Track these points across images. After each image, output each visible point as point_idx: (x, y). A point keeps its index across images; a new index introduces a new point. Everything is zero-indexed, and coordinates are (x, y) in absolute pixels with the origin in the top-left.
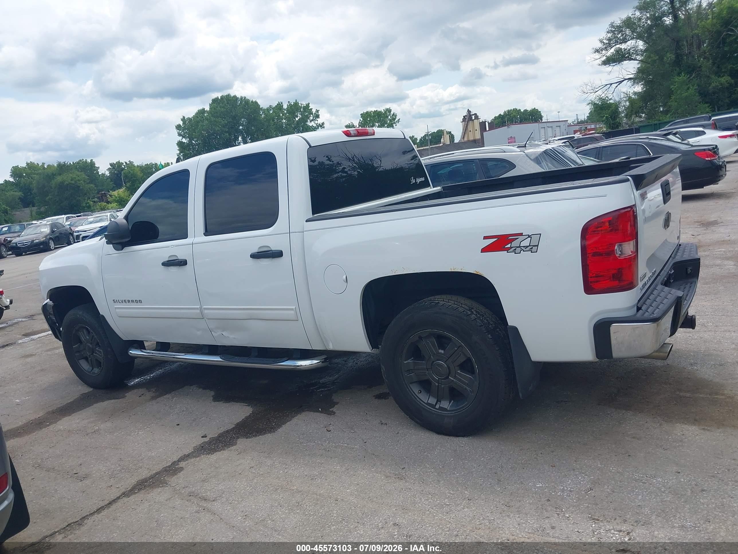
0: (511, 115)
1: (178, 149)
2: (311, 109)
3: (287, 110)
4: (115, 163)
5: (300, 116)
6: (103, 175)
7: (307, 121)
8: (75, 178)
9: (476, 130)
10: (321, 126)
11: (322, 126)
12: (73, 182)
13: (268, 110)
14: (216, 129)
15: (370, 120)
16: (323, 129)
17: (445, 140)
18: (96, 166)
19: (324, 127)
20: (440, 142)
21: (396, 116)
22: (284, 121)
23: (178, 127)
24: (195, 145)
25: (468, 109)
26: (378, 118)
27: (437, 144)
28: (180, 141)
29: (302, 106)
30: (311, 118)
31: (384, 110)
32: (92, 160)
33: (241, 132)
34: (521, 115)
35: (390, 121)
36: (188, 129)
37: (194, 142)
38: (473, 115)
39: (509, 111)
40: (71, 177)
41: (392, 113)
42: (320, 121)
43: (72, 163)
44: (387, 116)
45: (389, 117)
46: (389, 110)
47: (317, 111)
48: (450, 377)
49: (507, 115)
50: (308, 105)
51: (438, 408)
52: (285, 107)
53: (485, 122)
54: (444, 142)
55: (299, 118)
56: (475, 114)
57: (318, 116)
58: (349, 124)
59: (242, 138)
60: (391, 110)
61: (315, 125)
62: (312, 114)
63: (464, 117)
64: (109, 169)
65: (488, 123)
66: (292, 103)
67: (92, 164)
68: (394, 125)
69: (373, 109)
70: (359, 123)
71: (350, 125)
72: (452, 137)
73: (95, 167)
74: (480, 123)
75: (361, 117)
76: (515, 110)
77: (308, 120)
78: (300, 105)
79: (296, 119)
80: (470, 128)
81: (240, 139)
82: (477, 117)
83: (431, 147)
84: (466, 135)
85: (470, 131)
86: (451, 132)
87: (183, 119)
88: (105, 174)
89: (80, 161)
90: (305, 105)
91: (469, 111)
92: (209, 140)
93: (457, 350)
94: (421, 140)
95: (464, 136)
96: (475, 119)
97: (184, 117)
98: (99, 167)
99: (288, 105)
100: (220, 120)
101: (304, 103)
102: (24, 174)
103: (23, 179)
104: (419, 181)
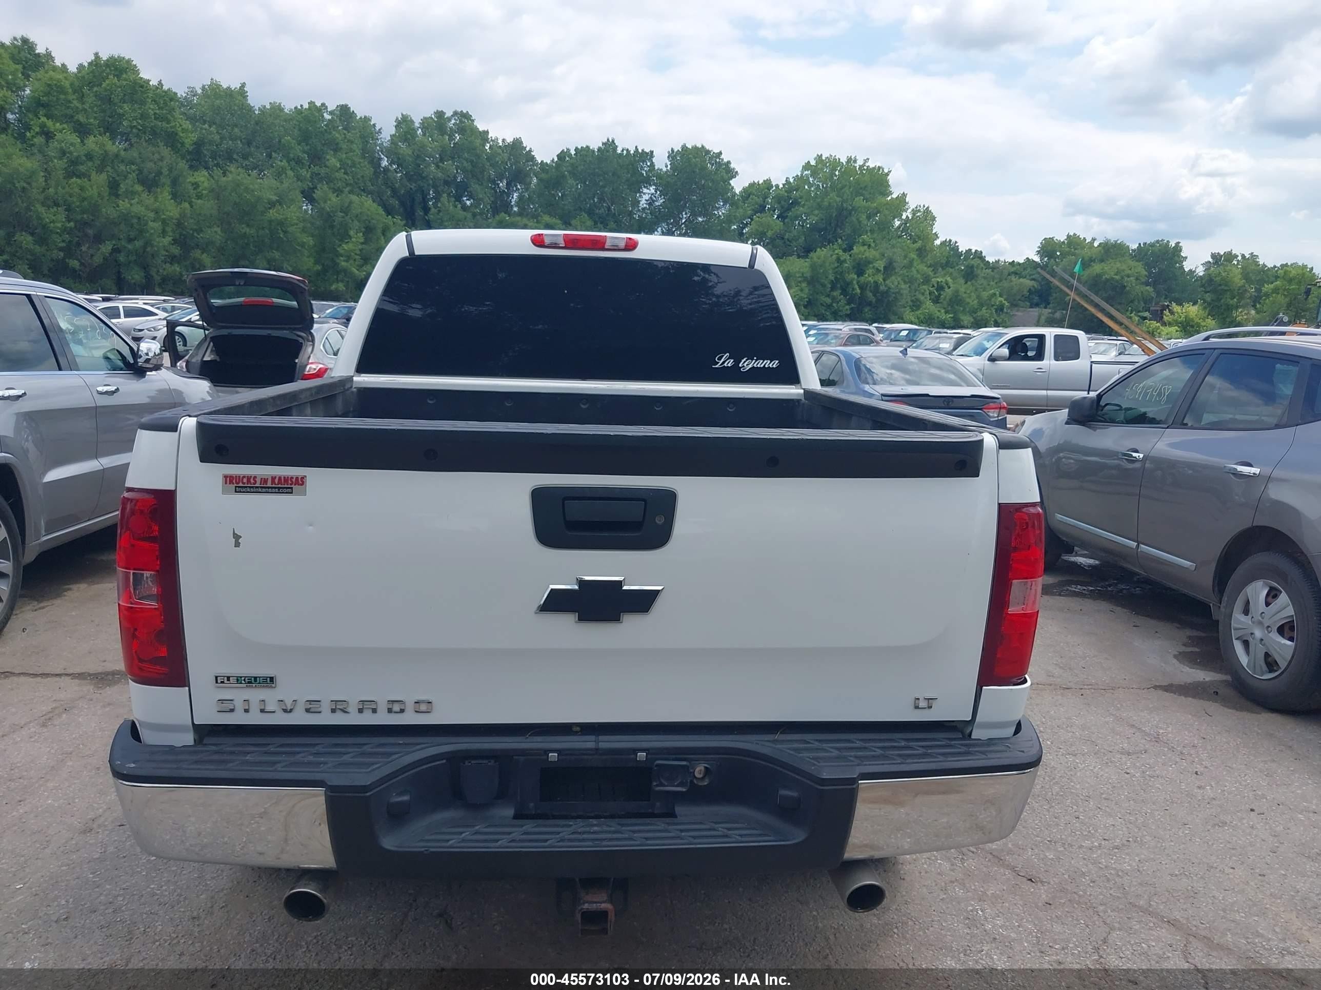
4: (1222, 253)
6: (1191, 272)
8: (1123, 270)
12: (1117, 277)
18: (1182, 254)
32: (1179, 243)
40: (1117, 268)
64: (1207, 263)
67: (1178, 249)
73: (1179, 256)
88: (1195, 272)
89: (1158, 242)
98: (1186, 258)
102: (1058, 253)
103: (1052, 260)
104: (750, 366)
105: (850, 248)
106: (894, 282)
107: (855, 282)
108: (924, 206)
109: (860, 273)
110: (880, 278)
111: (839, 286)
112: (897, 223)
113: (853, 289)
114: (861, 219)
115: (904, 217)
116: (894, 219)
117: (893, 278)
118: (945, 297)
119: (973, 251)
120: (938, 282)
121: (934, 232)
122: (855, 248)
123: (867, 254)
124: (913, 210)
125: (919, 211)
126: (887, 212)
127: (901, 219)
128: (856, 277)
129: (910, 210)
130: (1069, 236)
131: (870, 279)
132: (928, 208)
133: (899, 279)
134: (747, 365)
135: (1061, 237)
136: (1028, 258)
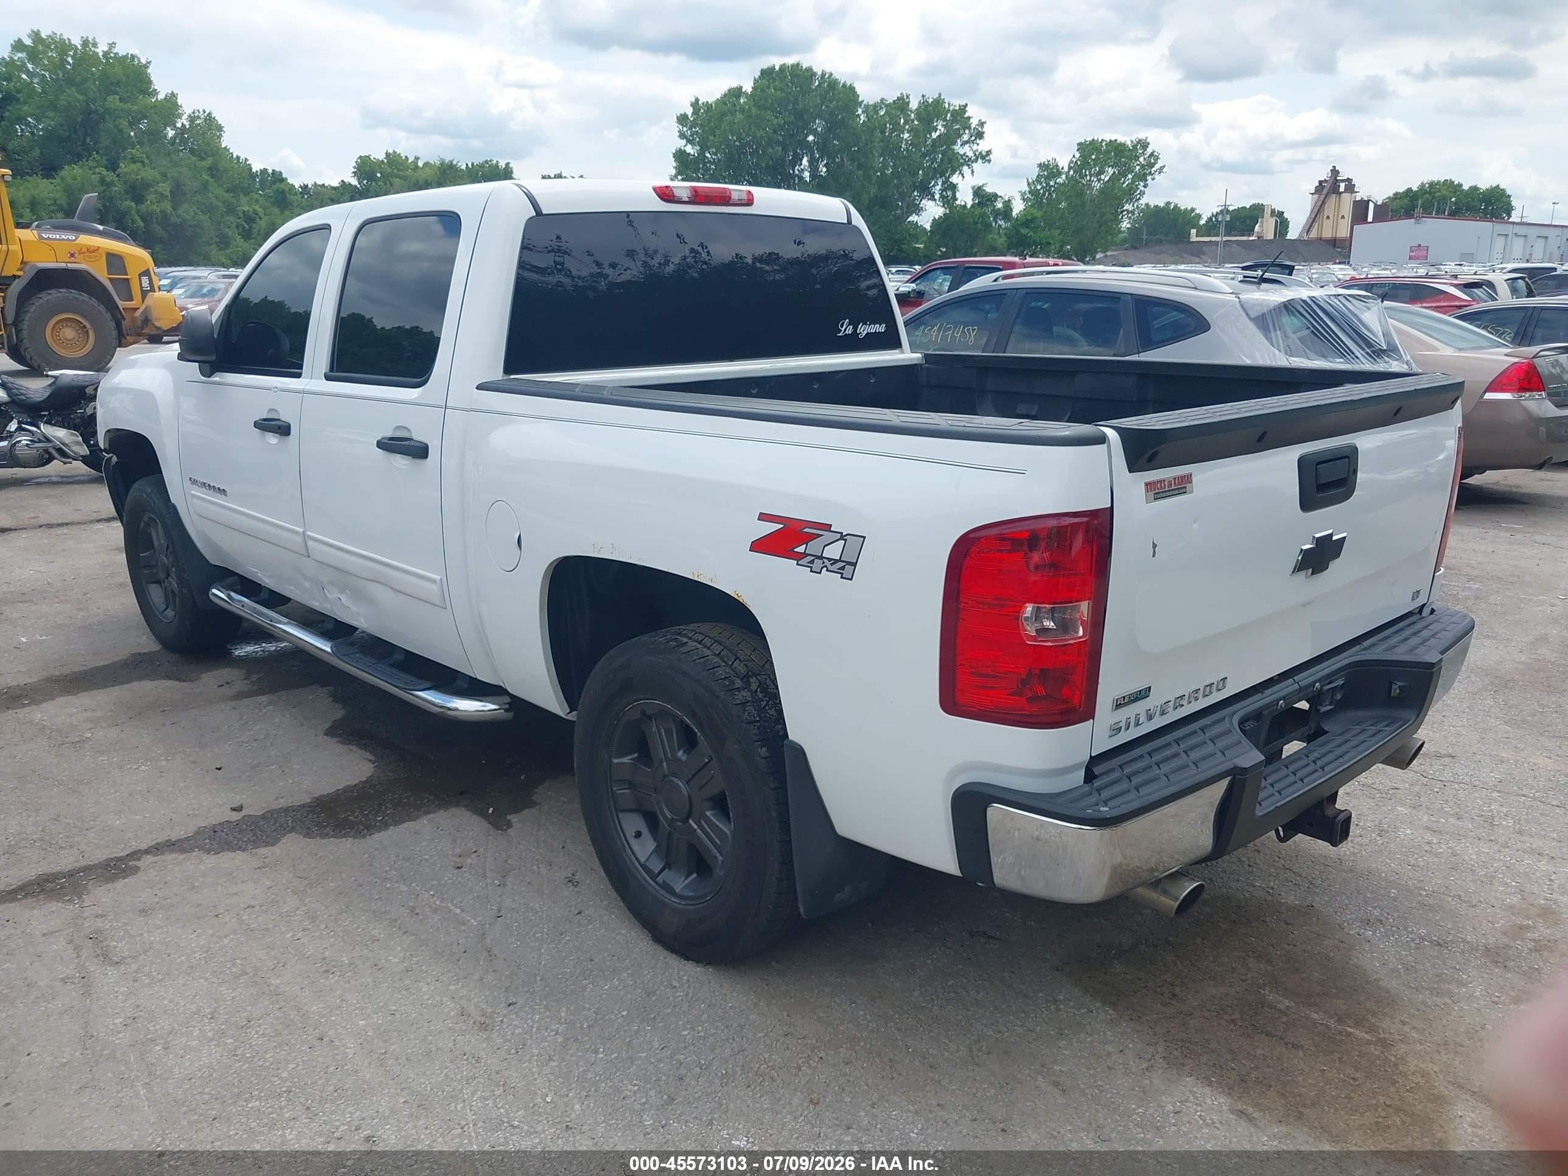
0: (1435, 193)
1: (675, 165)
2: (969, 118)
3: (918, 112)
5: (941, 129)
7: (955, 143)
9: (1343, 217)
10: (983, 158)
11: (985, 157)
13: (876, 107)
14: (758, 135)
15: (1097, 158)
16: (987, 163)
17: (1264, 228)
19: (989, 161)
20: (1250, 231)
21: (1158, 158)
22: (906, 136)
23: (682, 119)
24: (709, 162)
25: (1334, 167)
26: (1116, 156)
27: (1243, 235)
28: (680, 149)
29: (951, 108)
30: (966, 137)
31: (1132, 142)
32: (509, 161)
33: (808, 148)
34: (1461, 196)
35: (1143, 166)
36: (702, 126)
37: (708, 155)
38: (1342, 181)
39: (1432, 184)
41: (1149, 150)
42: (983, 146)
43: (470, 166)
44: (1136, 156)
45: (1141, 159)
46: (1144, 144)
47: (982, 124)
48: (691, 821)
49: (1426, 192)
50: (963, 109)
51: (661, 882)
52: (914, 105)
53: (1369, 201)
54: (1261, 233)
55: (938, 133)
56: (1349, 180)
57: (980, 135)
58: (1049, 161)
59: (810, 162)
60: (1149, 144)
61: (970, 154)
62: (969, 128)
63: (1321, 182)
65: (1376, 205)
66: (930, 101)
68: (1149, 178)
69: (1108, 136)
70: (1071, 162)
71: (1049, 165)
72: (1282, 224)
74: (1355, 202)
75: (1078, 150)
76: (1449, 185)
77: (959, 141)
78: (947, 106)
79: (933, 134)
80: (1329, 209)
81: (805, 161)
82: (1350, 187)
83: (1225, 239)
84: (1316, 226)
85: (1328, 217)
86: (1283, 213)
87: (695, 104)
89: (486, 162)
90: (957, 108)
91: (1335, 172)
92: (739, 156)
93: (708, 763)
94: (1210, 219)
95: (1311, 226)
96: (1346, 190)
97: (697, 100)
99: (920, 103)
100: (768, 115)
101: (956, 103)
102: (379, 175)
103: (374, 183)
104: (865, 332)
105: (113, 166)
106: (187, 212)
107: (133, 212)
108: (204, 111)
109: (139, 199)
110: (167, 206)
111: (110, 217)
112: (171, 133)
113: (133, 221)
114: (121, 126)
115: (179, 125)
116: (165, 128)
117: (186, 205)
118: (259, 231)
119: (270, 171)
120: (244, 212)
121: (223, 146)
122: (121, 165)
123: (143, 174)
124: (190, 116)
125: (199, 117)
126: (156, 117)
127: (175, 128)
128: (133, 204)
129: (185, 117)
130: (388, 154)
131: (155, 207)
132: (210, 114)
133: (194, 208)
134: (864, 330)
135: (378, 155)
136: (342, 181)
